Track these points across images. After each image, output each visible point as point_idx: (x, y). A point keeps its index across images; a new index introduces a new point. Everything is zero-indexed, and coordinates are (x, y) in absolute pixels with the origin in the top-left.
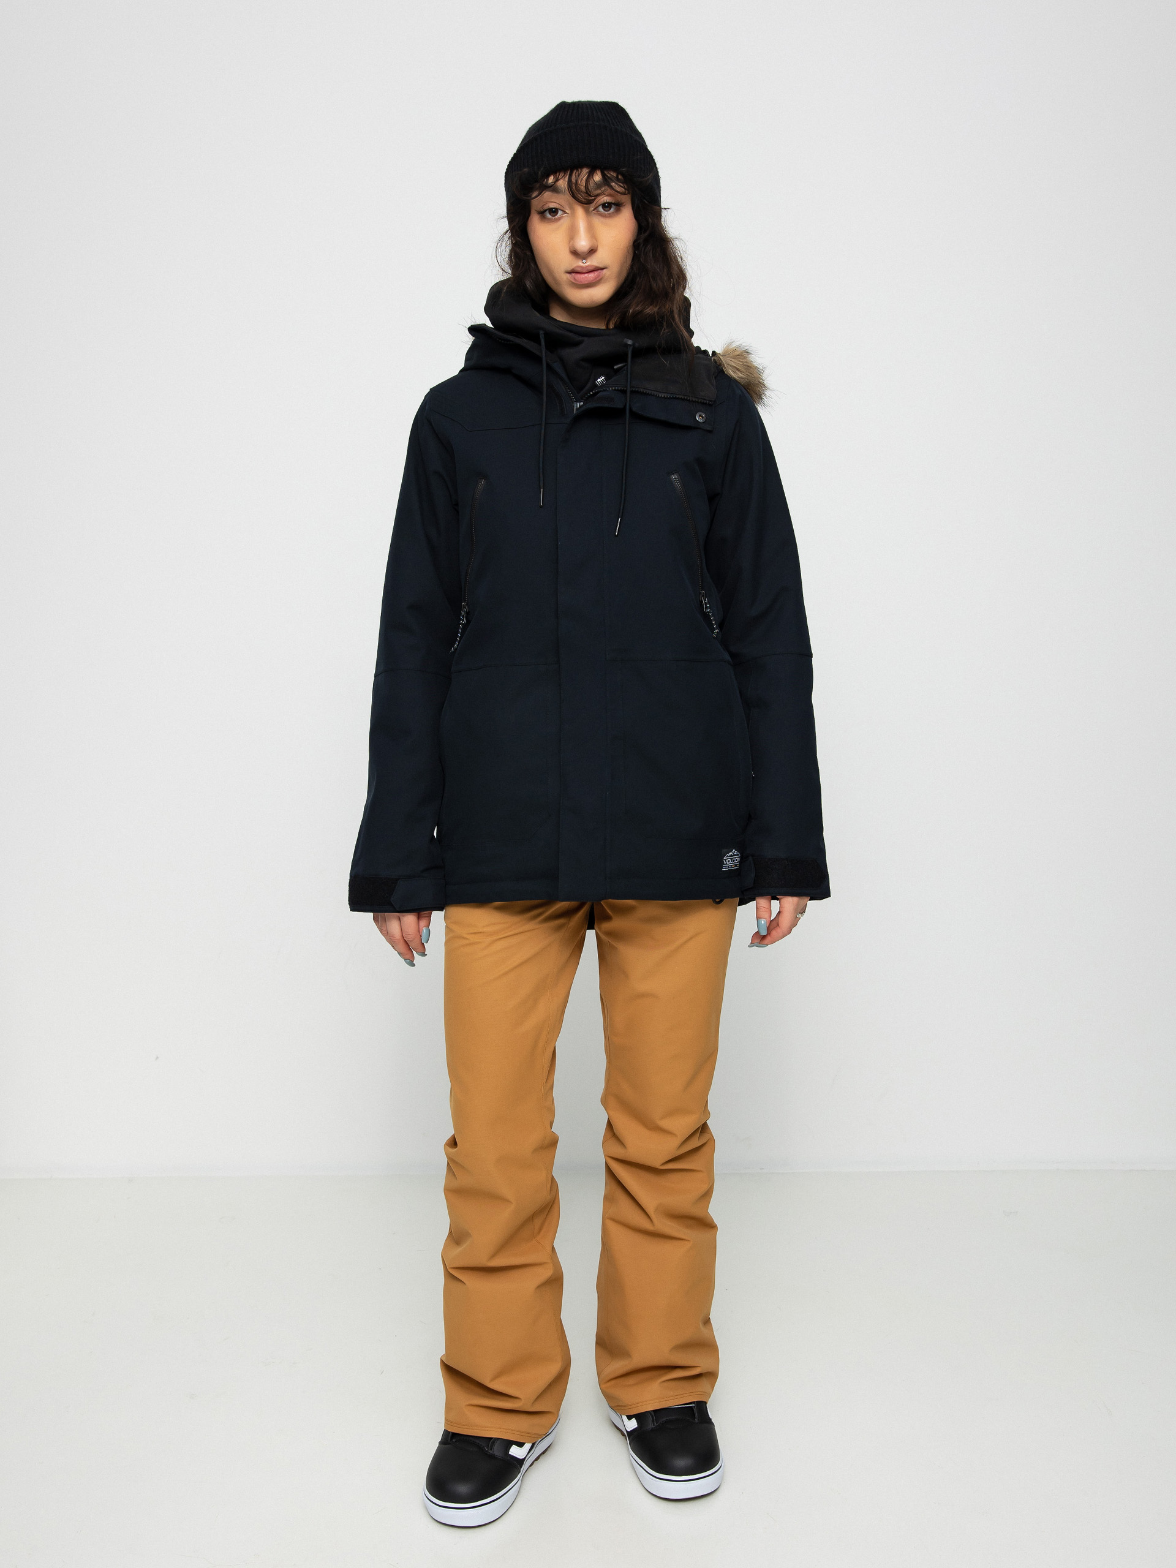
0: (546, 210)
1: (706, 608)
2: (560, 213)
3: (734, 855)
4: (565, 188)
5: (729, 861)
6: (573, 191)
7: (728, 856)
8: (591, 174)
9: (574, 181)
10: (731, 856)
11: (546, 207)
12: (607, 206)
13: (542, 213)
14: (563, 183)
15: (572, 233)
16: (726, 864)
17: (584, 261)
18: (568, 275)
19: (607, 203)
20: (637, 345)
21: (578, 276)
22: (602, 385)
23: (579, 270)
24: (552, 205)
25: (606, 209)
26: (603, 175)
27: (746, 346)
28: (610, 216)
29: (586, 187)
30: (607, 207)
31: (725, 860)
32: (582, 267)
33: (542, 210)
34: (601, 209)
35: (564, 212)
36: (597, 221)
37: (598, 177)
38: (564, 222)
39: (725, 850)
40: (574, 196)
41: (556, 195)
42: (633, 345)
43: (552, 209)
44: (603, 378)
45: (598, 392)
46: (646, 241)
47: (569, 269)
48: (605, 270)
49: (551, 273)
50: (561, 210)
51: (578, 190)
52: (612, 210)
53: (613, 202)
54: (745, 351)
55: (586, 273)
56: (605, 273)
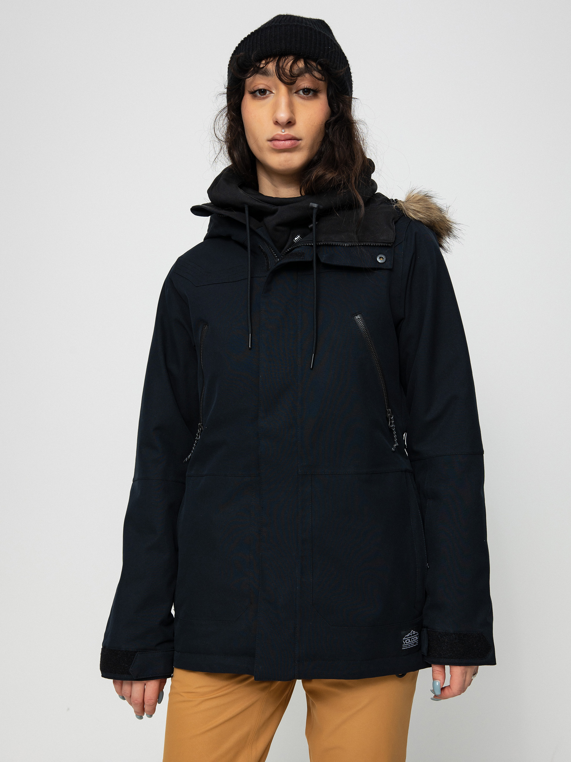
0: (256, 91)
1: (391, 424)
2: (268, 93)
3: (413, 635)
4: (273, 72)
5: (408, 641)
6: (280, 74)
7: (407, 637)
8: (295, 62)
9: (281, 65)
10: (410, 636)
11: (256, 89)
12: (307, 91)
13: (253, 93)
14: (271, 67)
15: (276, 107)
16: (406, 643)
17: (283, 131)
18: (269, 142)
19: (306, 88)
20: (321, 207)
21: (277, 143)
22: (299, 241)
23: (278, 137)
24: (261, 87)
25: (305, 93)
26: (305, 63)
27: (425, 192)
28: (308, 99)
29: (291, 71)
30: (305, 92)
31: (404, 640)
32: (281, 135)
33: (253, 90)
34: (301, 92)
35: (271, 92)
36: (298, 101)
37: (301, 64)
38: (270, 100)
39: (403, 632)
40: (281, 79)
41: (265, 77)
42: (318, 207)
43: (261, 89)
44: (299, 236)
45: (293, 249)
46: (336, 121)
47: (270, 137)
48: (300, 141)
49: (256, 141)
50: (268, 90)
51: (285, 74)
52: (310, 95)
53: (312, 88)
54: (426, 196)
55: (284, 140)
56: (301, 143)
